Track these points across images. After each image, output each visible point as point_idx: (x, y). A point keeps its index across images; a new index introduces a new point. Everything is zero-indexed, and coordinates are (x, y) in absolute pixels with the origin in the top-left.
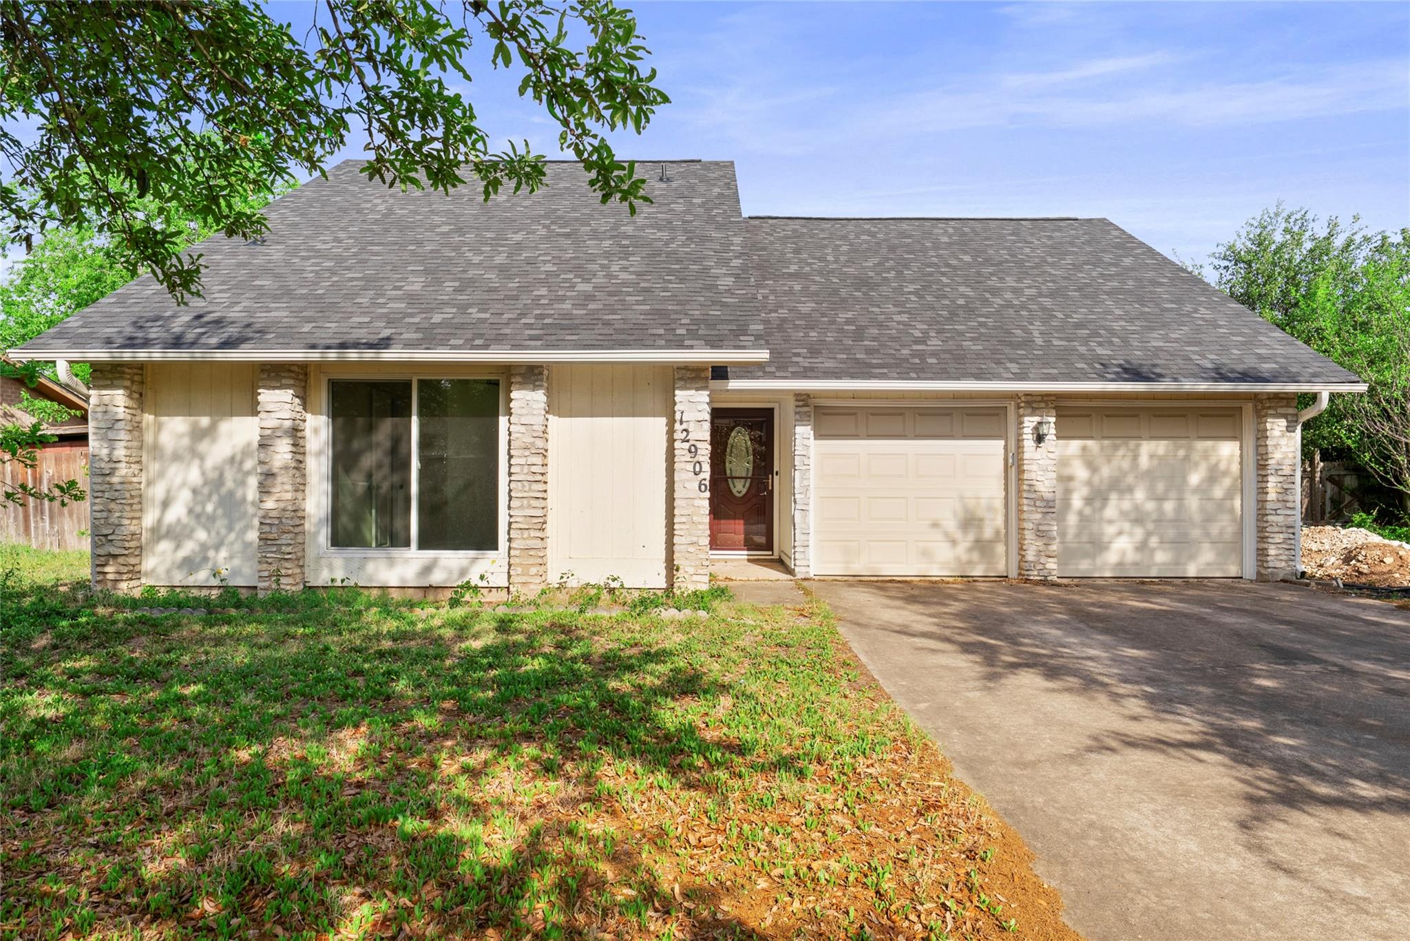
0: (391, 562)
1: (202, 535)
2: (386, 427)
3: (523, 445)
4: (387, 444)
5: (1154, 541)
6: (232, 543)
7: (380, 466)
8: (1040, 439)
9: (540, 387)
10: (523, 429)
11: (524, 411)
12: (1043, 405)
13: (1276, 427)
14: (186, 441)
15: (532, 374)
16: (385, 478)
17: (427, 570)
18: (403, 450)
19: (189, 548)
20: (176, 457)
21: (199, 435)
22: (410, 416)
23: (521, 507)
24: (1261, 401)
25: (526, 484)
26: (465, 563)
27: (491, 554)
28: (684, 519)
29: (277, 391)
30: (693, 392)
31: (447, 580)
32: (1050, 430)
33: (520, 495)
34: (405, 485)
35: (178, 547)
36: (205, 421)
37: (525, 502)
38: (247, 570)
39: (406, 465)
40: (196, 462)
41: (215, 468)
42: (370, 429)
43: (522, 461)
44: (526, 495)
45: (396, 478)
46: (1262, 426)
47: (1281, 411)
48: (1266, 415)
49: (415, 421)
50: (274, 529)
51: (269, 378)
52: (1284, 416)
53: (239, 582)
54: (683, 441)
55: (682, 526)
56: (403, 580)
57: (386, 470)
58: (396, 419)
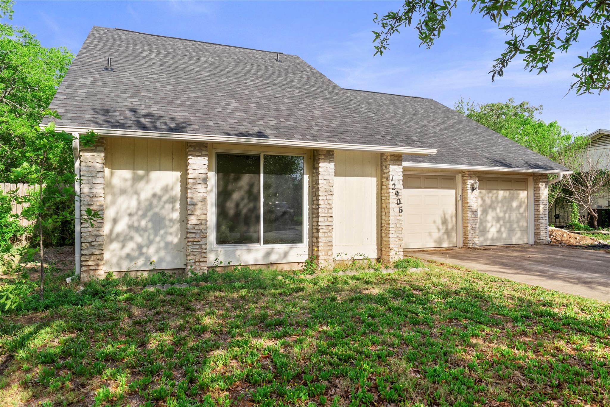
0: (249, 250)
1: (139, 239)
2: (246, 179)
3: (325, 190)
4: (246, 188)
5: (503, 229)
6: (159, 242)
7: (242, 199)
8: (473, 189)
9: (332, 161)
10: (325, 182)
11: (325, 173)
12: (474, 176)
13: (542, 186)
14: (129, 183)
15: (329, 154)
16: (245, 205)
17: (268, 254)
18: (255, 190)
19: (130, 246)
20: (123, 192)
21: (136, 179)
22: (259, 173)
23: (324, 221)
24: (536, 176)
25: (326, 209)
26: (287, 250)
27: (299, 245)
28: (393, 226)
29: (199, 158)
30: (396, 166)
31: (277, 260)
32: (476, 185)
33: (323, 215)
34: (256, 208)
35: (123, 246)
36: (141, 172)
37: (326, 218)
38: (168, 258)
39: (257, 199)
40: (135, 197)
41: (147, 200)
42: (237, 179)
43: (324, 198)
44: (326, 215)
45: (251, 205)
46: (537, 186)
47: (544, 180)
48: (539, 182)
49: (262, 175)
50: (198, 236)
51: (195, 150)
52: (544, 182)
53: (164, 266)
54: (393, 189)
55: (393, 229)
56: (256, 260)
57: (246, 201)
58: (252, 175)
